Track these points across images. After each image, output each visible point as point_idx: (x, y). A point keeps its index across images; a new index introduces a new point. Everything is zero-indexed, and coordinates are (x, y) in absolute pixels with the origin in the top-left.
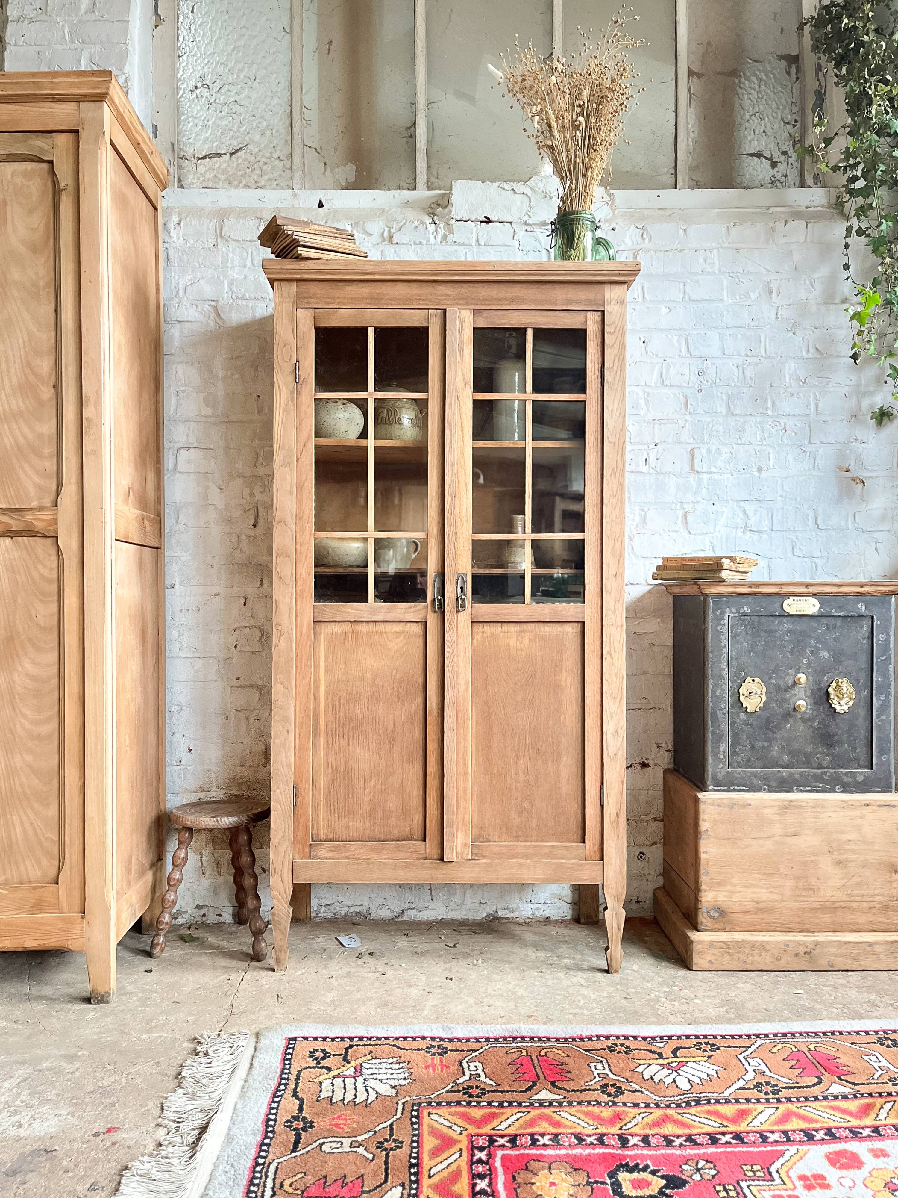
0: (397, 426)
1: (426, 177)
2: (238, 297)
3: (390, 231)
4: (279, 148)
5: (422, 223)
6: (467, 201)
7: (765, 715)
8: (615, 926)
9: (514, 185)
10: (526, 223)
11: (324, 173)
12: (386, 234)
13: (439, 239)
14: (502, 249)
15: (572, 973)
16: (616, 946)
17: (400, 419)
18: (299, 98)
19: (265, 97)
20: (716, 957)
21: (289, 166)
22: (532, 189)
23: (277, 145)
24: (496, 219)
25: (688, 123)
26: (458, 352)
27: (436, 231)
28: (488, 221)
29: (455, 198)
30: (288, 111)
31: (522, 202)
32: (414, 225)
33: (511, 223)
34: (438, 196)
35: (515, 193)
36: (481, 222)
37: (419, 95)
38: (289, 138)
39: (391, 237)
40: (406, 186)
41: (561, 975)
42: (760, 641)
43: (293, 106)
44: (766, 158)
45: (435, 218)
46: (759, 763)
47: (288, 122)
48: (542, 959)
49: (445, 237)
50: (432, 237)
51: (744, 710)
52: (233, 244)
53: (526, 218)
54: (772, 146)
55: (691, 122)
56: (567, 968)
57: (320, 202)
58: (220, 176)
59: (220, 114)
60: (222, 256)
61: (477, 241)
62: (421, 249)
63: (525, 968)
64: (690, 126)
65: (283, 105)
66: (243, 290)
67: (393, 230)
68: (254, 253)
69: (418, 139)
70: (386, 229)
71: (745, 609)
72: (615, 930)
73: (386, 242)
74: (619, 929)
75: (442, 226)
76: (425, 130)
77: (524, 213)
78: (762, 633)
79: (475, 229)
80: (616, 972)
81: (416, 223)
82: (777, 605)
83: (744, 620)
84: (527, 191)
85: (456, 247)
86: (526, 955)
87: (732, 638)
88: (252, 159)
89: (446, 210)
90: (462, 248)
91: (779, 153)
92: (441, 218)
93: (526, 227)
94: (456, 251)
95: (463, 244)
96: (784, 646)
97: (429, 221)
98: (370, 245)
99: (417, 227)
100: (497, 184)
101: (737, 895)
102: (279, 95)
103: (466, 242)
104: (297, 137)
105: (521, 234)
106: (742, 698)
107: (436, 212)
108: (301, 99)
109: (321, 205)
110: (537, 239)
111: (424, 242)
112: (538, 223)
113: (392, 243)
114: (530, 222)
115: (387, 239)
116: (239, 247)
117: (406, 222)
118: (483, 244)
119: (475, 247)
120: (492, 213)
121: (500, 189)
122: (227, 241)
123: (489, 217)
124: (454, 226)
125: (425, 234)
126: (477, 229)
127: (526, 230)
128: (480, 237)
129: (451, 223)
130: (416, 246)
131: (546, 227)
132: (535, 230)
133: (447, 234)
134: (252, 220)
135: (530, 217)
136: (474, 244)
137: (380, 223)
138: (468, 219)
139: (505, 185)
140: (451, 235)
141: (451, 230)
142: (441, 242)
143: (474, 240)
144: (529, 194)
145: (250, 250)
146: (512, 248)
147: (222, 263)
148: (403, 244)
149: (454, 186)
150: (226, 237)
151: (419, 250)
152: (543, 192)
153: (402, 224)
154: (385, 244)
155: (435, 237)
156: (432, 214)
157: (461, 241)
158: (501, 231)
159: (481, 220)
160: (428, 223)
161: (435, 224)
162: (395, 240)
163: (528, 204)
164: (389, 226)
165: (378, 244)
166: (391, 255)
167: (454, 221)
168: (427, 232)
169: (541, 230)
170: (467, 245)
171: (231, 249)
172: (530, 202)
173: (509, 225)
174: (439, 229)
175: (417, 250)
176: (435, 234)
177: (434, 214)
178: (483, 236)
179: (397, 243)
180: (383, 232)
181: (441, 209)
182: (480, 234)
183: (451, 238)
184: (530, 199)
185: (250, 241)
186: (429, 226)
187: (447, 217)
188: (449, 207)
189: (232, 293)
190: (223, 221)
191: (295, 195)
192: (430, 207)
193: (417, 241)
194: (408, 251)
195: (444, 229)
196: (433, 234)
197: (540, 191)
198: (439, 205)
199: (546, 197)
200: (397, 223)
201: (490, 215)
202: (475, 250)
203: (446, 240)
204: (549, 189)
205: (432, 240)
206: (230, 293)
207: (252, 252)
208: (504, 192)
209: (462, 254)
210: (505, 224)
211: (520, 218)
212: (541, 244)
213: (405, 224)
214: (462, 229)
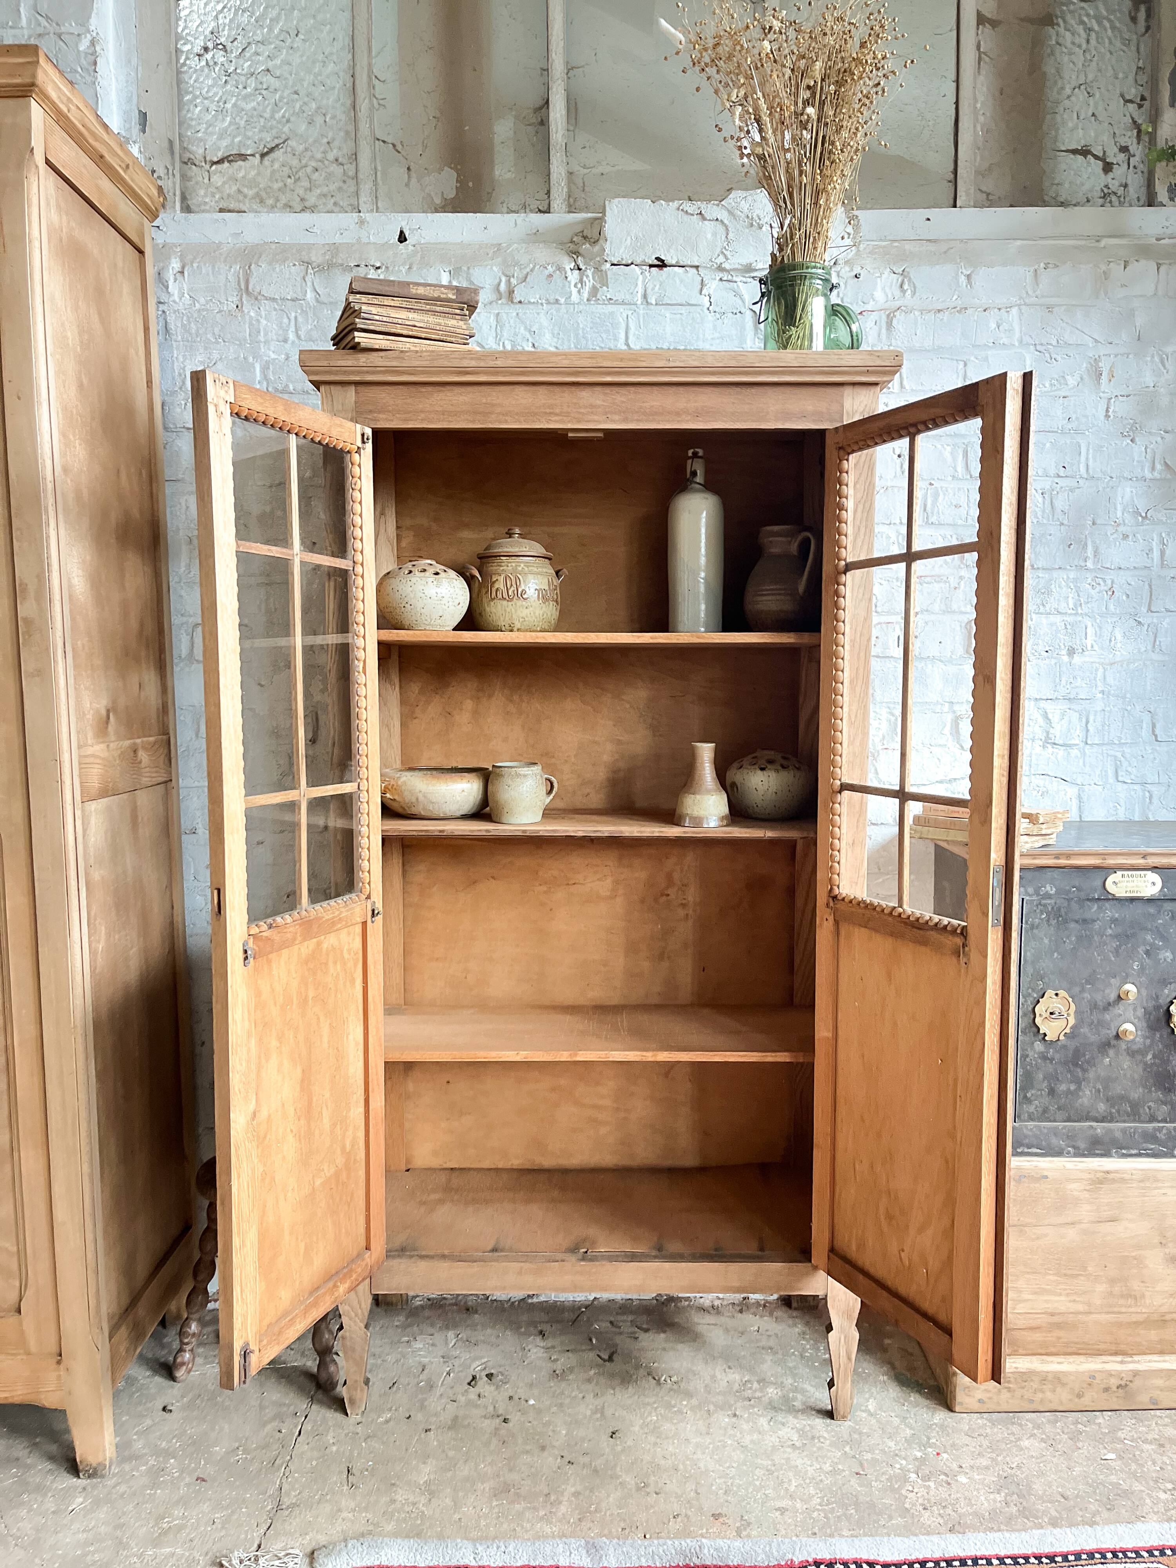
0: (519, 603)
1: (565, 190)
2: (276, 390)
3: (509, 282)
4: (336, 144)
5: (560, 268)
6: (628, 234)
7: (1072, 1045)
8: (843, 1353)
9: (703, 205)
10: (720, 268)
11: (407, 185)
12: (503, 287)
13: (586, 295)
14: (683, 310)
15: (780, 1417)
16: (845, 1383)
18: (365, 62)
19: (314, 62)
20: (988, 1395)
21: (351, 173)
22: (730, 213)
23: (334, 139)
24: (674, 262)
25: (976, 100)
27: (581, 281)
28: (661, 264)
29: (610, 227)
30: (349, 85)
31: (715, 234)
32: (547, 272)
33: (697, 267)
34: (584, 222)
35: (704, 219)
36: (651, 266)
37: (553, 55)
38: (351, 128)
39: (511, 292)
40: (535, 205)
41: (763, 1422)
42: (1068, 937)
43: (357, 76)
44: (1096, 157)
45: (580, 260)
46: (1060, 1115)
47: (349, 102)
48: (736, 1387)
49: (594, 291)
50: (574, 291)
51: (1041, 1037)
52: (266, 305)
53: (721, 259)
54: (1106, 138)
55: (980, 98)
56: (773, 1407)
57: (402, 232)
58: (245, 190)
59: (245, 91)
60: (251, 324)
61: (645, 296)
62: (558, 310)
63: (712, 1408)
64: (979, 105)
65: (341, 74)
66: (284, 378)
67: (514, 281)
68: (300, 319)
69: (552, 127)
70: (504, 279)
71: (1048, 888)
72: (843, 1359)
73: (503, 301)
74: (849, 1359)
75: (589, 273)
76: (564, 112)
77: (718, 250)
78: (1073, 925)
79: (641, 277)
80: (844, 1417)
81: (550, 269)
82: (1098, 883)
83: (1045, 905)
84: (723, 215)
85: (611, 308)
86: (713, 1377)
87: (1027, 931)
88: (295, 162)
89: (597, 248)
90: (621, 308)
91: (1116, 150)
92: (589, 259)
93: (721, 275)
94: (612, 314)
95: (623, 303)
96: (1105, 944)
97: (569, 265)
99: (550, 276)
100: (676, 204)
101: (1022, 1305)
102: (335, 58)
103: (628, 297)
104: (364, 128)
105: (713, 285)
106: (1038, 1021)
107: (581, 251)
108: (370, 65)
109: (402, 238)
110: (737, 294)
111: (562, 300)
112: (740, 267)
113: (512, 302)
114: (727, 266)
115: (505, 295)
116: (275, 309)
117: (534, 267)
118: (654, 303)
119: (642, 307)
120: (668, 251)
121: (680, 212)
122: (256, 299)
123: (663, 258)
124: (609, 273)
125: (564, 286)
126: (645, 278)
127: (721, 279)
128: (649, 291)
129: (603, 268)
130: (549, 307)
131: (753, 275)
132: (735, 279)
133: (598, 286)
134: (294, 265)
135: (727, 259)
136: (639, 302)
137: (494, 268)
138: (630, 262)
139: (688, 206)
140: (605, 288)
141: (603, 280)
142: (588, 300)
143: (639, 295)
144: (726, 221)
145: (293, 314)
146: (698, 309)
147: (250, 335)
148: (530, 302)
149: (607, 209)
150: (255, 293)
151: (555, 313)
152: (748, 217)
153: (528, 270)
154: (502, 304)
155: (579, 292)
156: (575, 253)
157: (620, 297)
158: (681, 281)
159: (651, 263)
160: (568, 268)
161: (580, 269)
162: (517, 297)
163: (724, 237)
164: (508, 273)
165: (491, 303)
166: (512, 321)
167: (608, 265)
168: (567, 284)
169: (744, 279)
170: (630, 304)
171: (263, 313)
172: (727, 234)
173: (694, 270)
174: (585, 278)
175: (552, 314)
176: (579, 285)
177: (577, 253)
178: (653, 289)
179: (520, 302)
180: (499, 284)
181: (588, 245)
182: (650, 286)
183: (604, 293)
184: (727, 229)
185: (292, 300)
186: (569, 273)
187: (598, 259)
188: (601, 241)
189: (268, 384)
190: (249, 267)
191: (362, 222)
192: (572, 242)
193: (552, 297)
194: (538, 314)
195: (594, 279)
196: (575, 286)
197: (743, 216)
198: (585, 237)
199: (752, 225)
200: (521, 269)
201: (665, 255)
202: (641, 312)
203: (596, 296)
204: (757, 212)
205: (575, 297)
206: (265, 383)
207: (296, 318)
208: (686, 217)
209: (621, 320)
210: (688, 269)
211: (711, 260)
212: (743, 302)
213: (532, 270)
214: (622, 278)
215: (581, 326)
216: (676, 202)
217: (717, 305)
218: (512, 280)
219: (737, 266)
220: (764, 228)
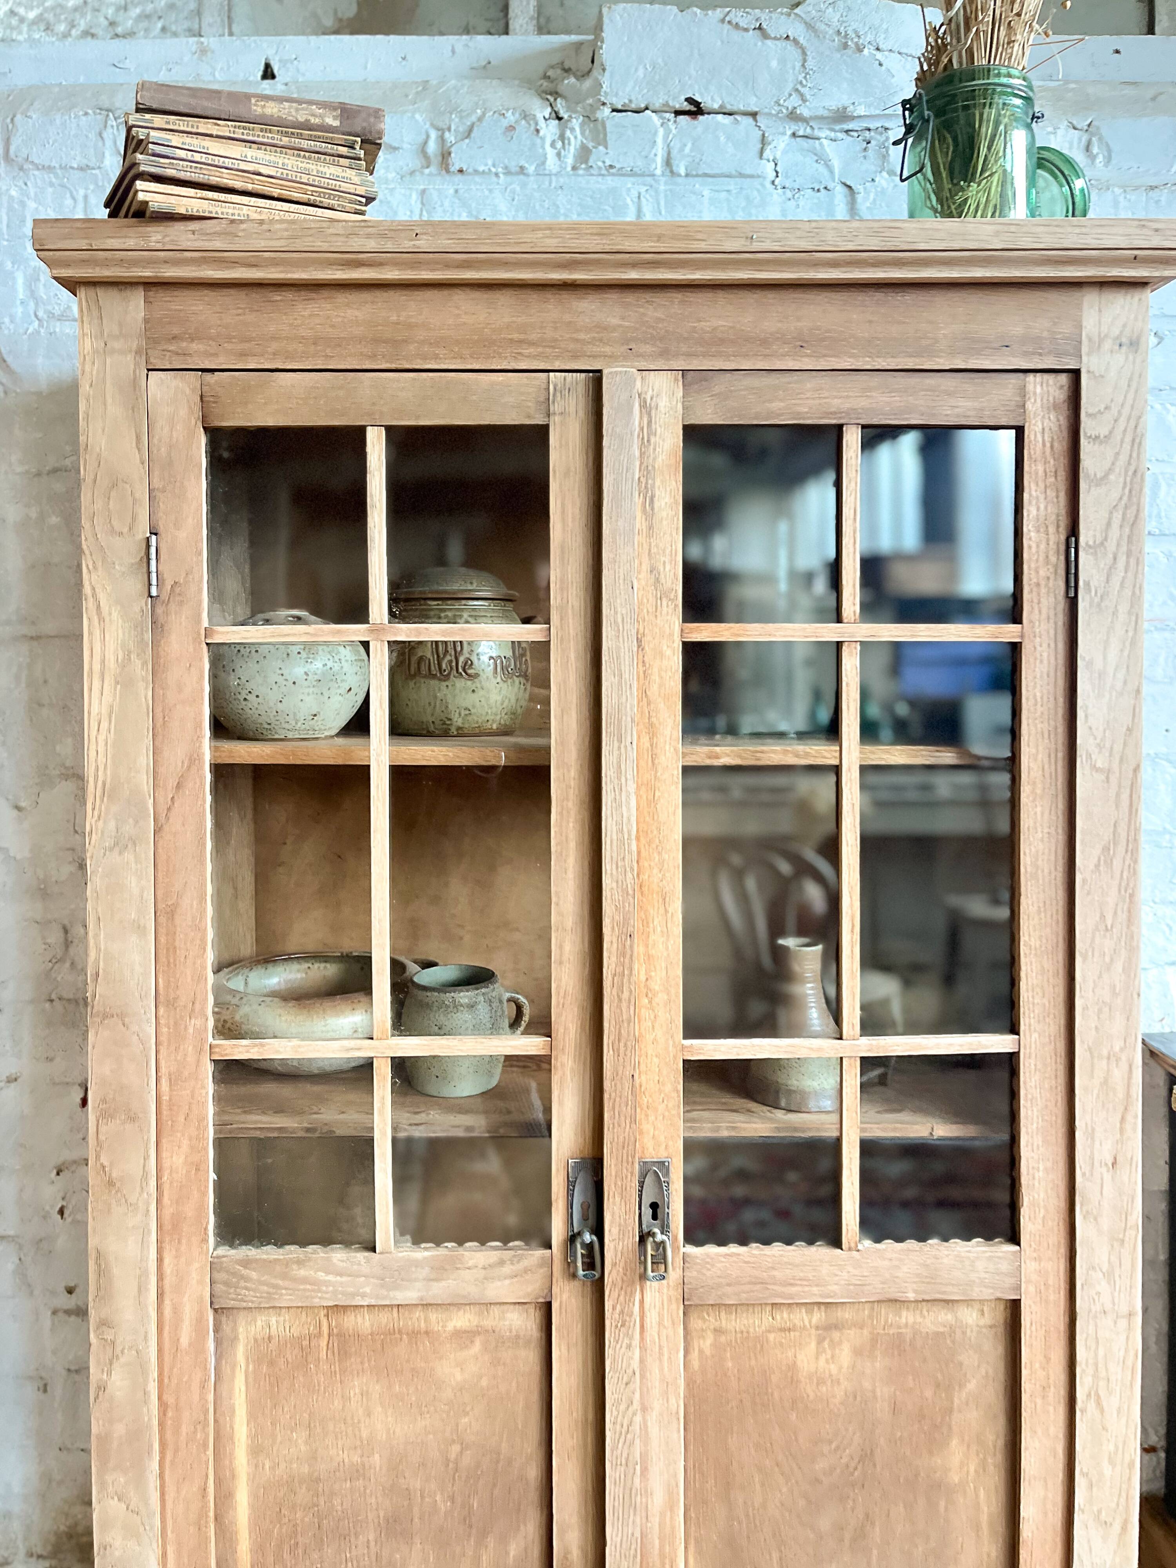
0: (460, 683)
3: (442, 139)
5: (526, 116)
6: (641, 60)
9: (764, 16)
10: (793, 116)
12: (432, 147)
13: (570, 161)
14: (732, 185)
17: (468, 663)
22: (809, 26)
24: (716, 106)
26: (638, 500)
27: (562, 137)
28: (695, 110)
29: (611, 50)
31: (782, 61)
32: (505, 123)
33: (754, 115)
34: (564, 48)
35: (766, 36)
36: (678, 113)
39: (445, 155)
40: (483, 23)
45: (560, 105)
49: (584, 154)
50: (551, 153)
52: (37, 179)
53: (795, 101)
57: (268, 66)
60: (11, 211)
61: (668, 163)
62: (524, 185)
67: (450, 137)
70: (433, 134)
73: (433, 169)
75: (576, 123)
77: (790, 87)
79: (661, 131)
81: (511, 117)
84: (797, 30)
85: (612, 182)
89: (588, 83)
90: (629, 182)
92: (573, 102)
93: (795, 127)
94: (614, 193)
95: (632, 173)
97: (542, 112)
98: (391, 175)
99: (511, 128)
100: (719, 13)
103: (640, 166)
105: (780, 144)
107: (561, 89)
109: (269, 74)
110: (821, 158)
111: (531, 169)
112: (826, 113)
113: (448, 171)
114: (805, 112)
115: (436, 161)
116: (51, 184)
117: (484, 114)
118: (682, 172)
119: (663, 179)
120: (706, 89)
121: (726, 26)
122: (21, 169)
123: (698, 98)
124: (609, 125)
125: (534, 145)
126: (668, 132)
127: (794, 135)
128: (674, 153)
129: (599, 115)
130: (509, 179)
131: (846, 127)
132: (817, 133)
133: (590, 145)
134: (86, 114)
135: (804, 100)
136: (658, 172)
137: (417, 116)
138: (643, 106)
139: (738, 16)
140: (601, 148)
141: (599, 134)
142: (574, 168)
143: (659, 160)
144: (801, 40)
145: (82, 192)
146: (756, 183)
147: (8, 226)
148: (476, 172)
149: (606, 20)
150: (20, 159)
151: (518, 189)
152: (839, 33)
153: (474, 118)
154: (430, 175)
155: (559, 155)
156: (551, 94)
157: (626, 163)
158: (728, 138)
159: (678, 107)
160: (540, 117)
161: (560, 119)
162: (456, 162)
163: (798, 65)
164: (441, 125)
165: (412, 173)
166: (447, 203)
167: (607, 111)
168: (538, 141)
169: (832, 135)
170: (643, 175)
171: (32, 191)
172: (805, 61)
173: (750, 120)
174: (568, 133)
175: (513, 192)
176: (559, 145)
177: (556, 94)
178: (681, 150)
179: (461, 171)
180: (426, 143)
181: (573, 80)
182: (676, 145)
183: (600, 157)
184: (804, 53)
185: (81, 169)
186: (542, 124)
187: (590, 101)
188: (595, 73)
189: (37, 304)
190: (12, 120)
191: (203, 51)
192: (546, 77)
193: (513, 163)
194: (490, 191)
195: (583, 133)
196: (553, 145)
197: (831, 32)
198: (567, 71)
199: (845, 46)
200: (461, 118)
201: (701, 94)
202: (662, 188)
203: (586, 162)
204: (854, 25)
205: (552, 162)
206: (32, 305)
207: (86, 197)
208: (736, 35)
209: (629, 201)
210: (738, 117)
211: (777, 103)
212: (832, 172)
213: (480, 119)
214: (630, 132)
215: (562, 211)
216: (719, 10)
217: (787, 177)
218: (447, 135)
219: (821, 112)
220: (866, 51)
